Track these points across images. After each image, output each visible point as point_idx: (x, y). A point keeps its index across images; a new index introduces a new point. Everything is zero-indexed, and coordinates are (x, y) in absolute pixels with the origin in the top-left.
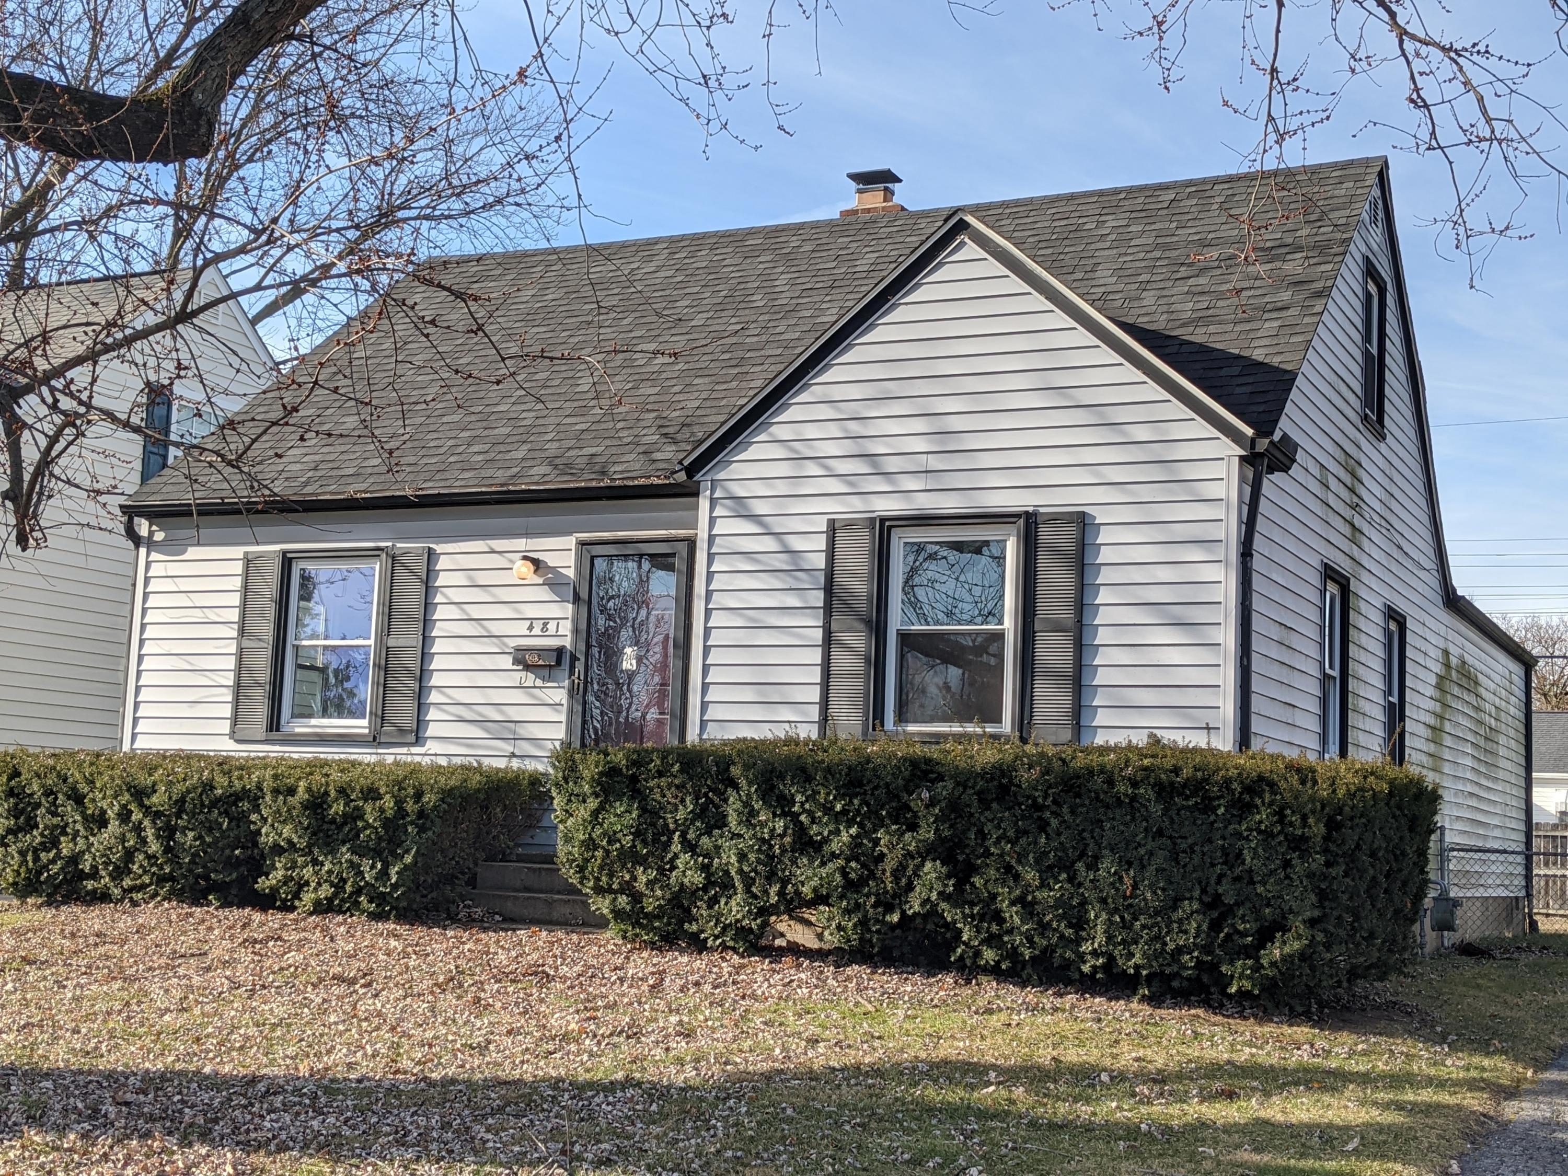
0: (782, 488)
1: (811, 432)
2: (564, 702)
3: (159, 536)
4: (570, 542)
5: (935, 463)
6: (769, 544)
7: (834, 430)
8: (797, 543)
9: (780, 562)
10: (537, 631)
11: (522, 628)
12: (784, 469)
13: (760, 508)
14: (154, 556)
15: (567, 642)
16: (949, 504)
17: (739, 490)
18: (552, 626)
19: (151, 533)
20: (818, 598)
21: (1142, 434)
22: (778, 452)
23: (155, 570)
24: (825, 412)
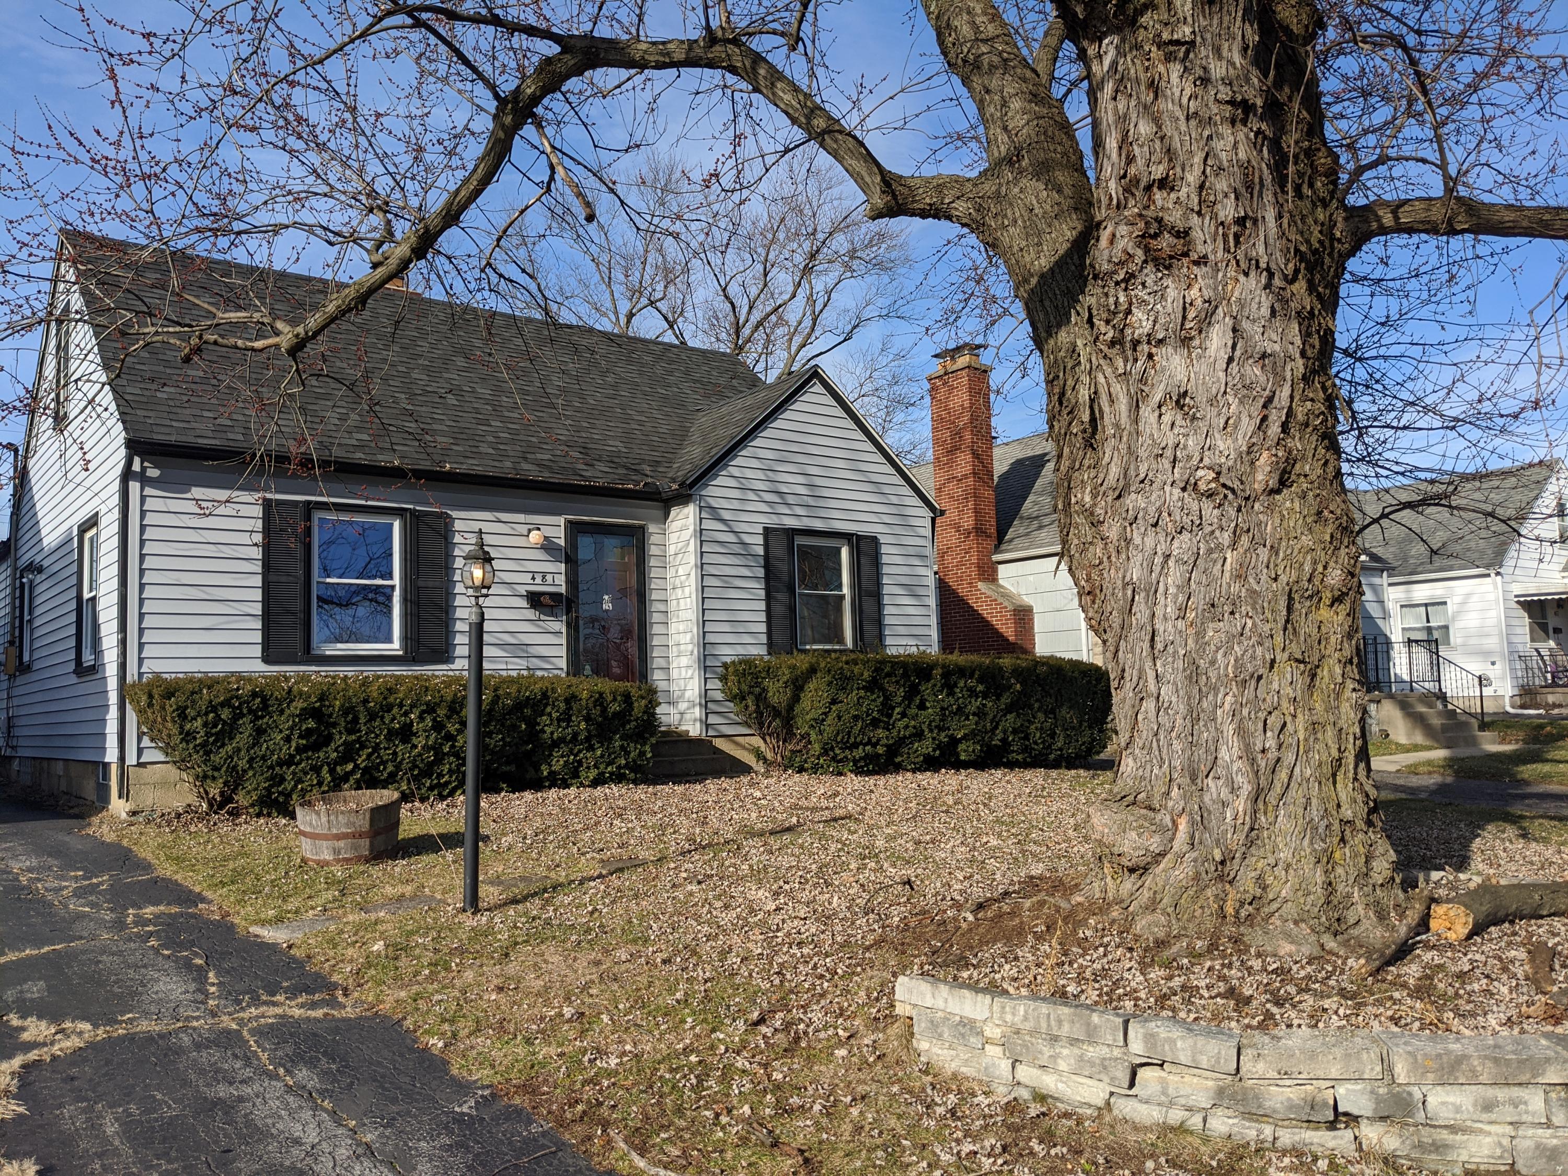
0: (736, 505)
1: (749, 474)
2: (564, 630)
3: (153, 473)
4: (561, 520)
5: (811, 501)
6: (731, 538)
7: (760, 475)
8: (747, 539)
9: (737, 549)
10: (538, 580)
11: (527, 578)
12: (736, 494)
13: (726, 515)
14: (148, 491)
15: (563, 590)
16: (818, 525)
17: (714, 503)
18: (549, 578)
19: (144, 469)
20: (761, 572)
21: (894, 500)
22: (732, 483)
23: (150, 504)
24: (755, 463)
